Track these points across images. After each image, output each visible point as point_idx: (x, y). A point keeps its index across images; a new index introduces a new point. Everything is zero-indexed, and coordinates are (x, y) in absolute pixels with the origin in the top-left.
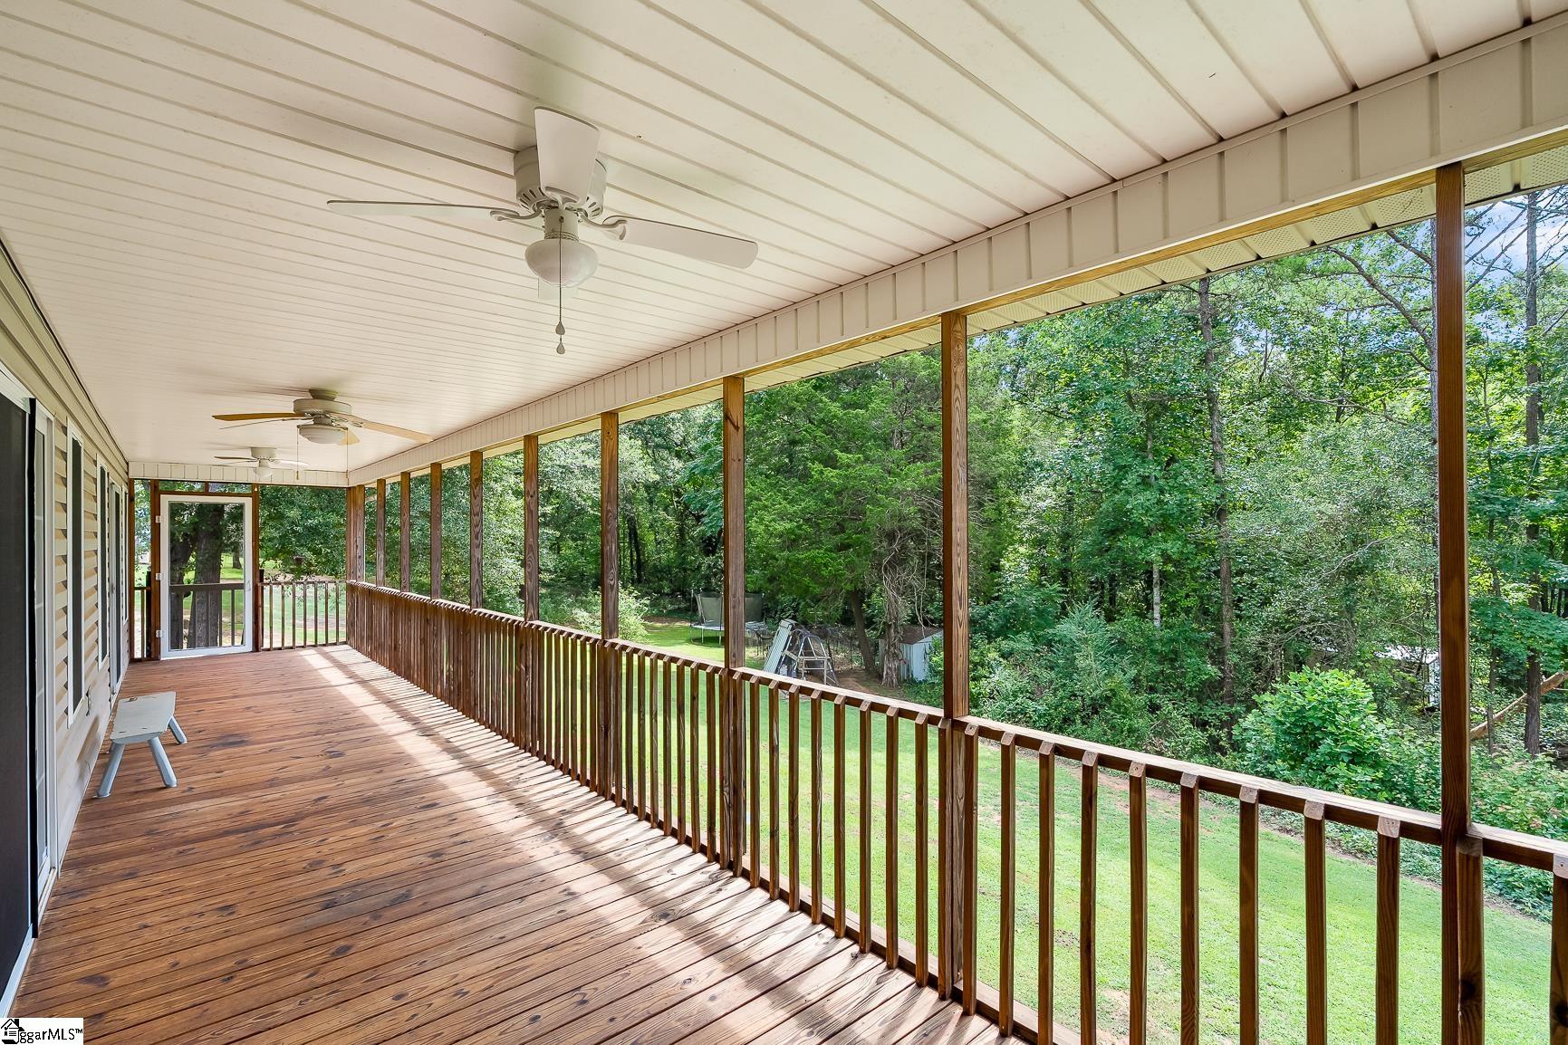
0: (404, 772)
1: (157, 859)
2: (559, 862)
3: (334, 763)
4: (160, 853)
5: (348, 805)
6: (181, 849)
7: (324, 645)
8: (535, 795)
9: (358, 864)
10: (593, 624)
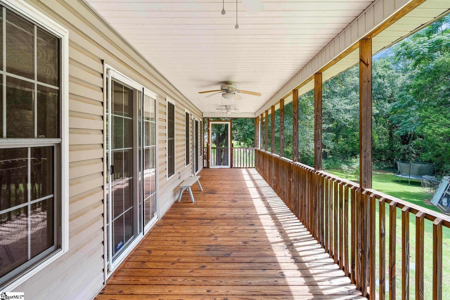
0: (250, 211)
1: (179, 222)
2: (285, 260)
3: (233, 204)
4: (181, 220)
5: (230, 218)
6: (185, 220)
7: (249, 168)
8: (288, 230)
9: (222, 239)
10: (348, 170)
